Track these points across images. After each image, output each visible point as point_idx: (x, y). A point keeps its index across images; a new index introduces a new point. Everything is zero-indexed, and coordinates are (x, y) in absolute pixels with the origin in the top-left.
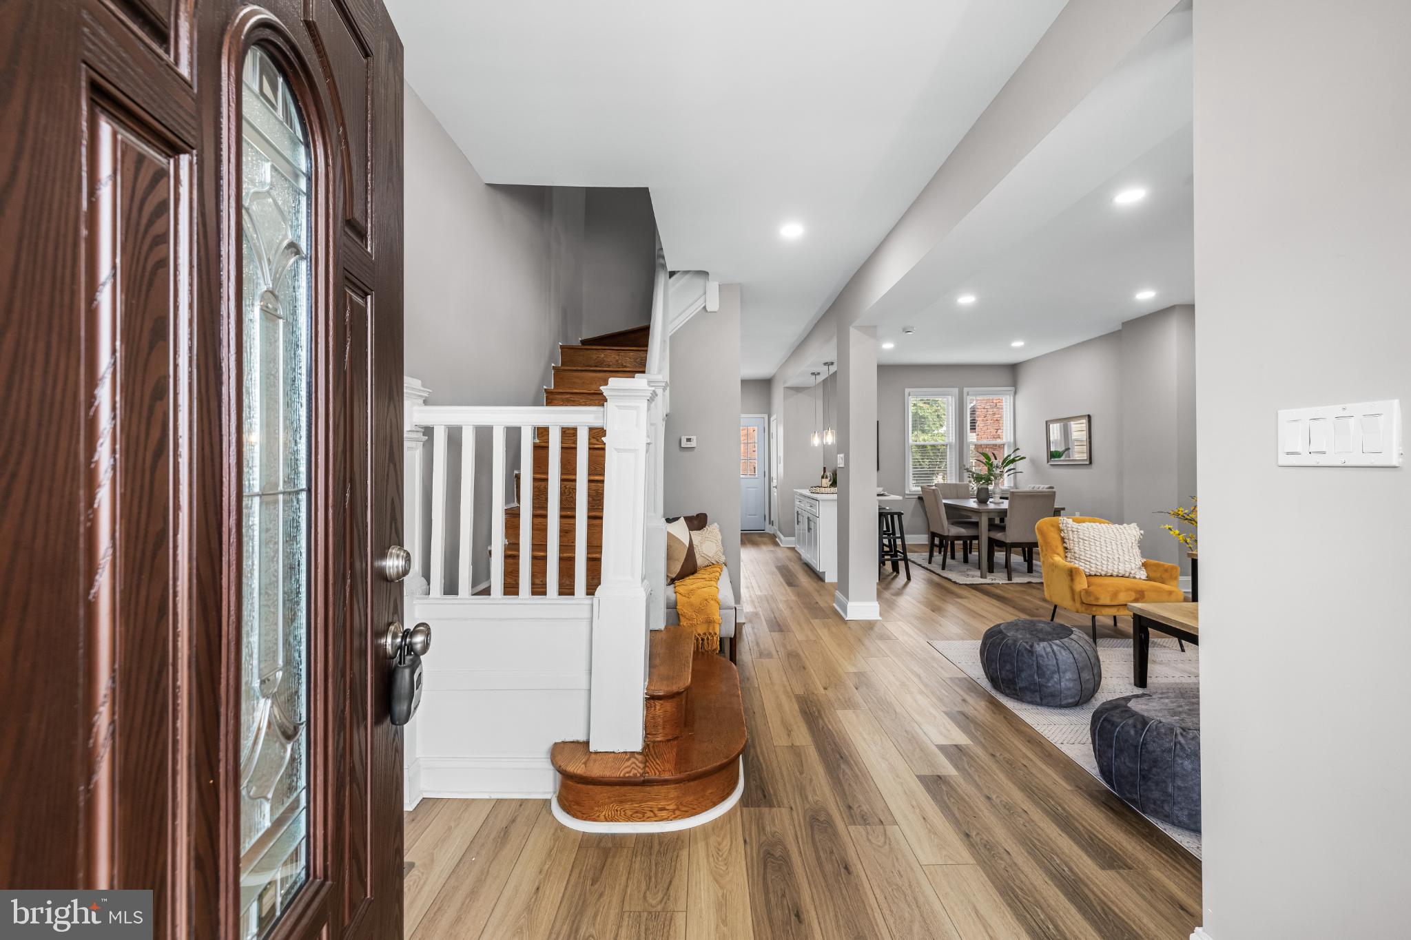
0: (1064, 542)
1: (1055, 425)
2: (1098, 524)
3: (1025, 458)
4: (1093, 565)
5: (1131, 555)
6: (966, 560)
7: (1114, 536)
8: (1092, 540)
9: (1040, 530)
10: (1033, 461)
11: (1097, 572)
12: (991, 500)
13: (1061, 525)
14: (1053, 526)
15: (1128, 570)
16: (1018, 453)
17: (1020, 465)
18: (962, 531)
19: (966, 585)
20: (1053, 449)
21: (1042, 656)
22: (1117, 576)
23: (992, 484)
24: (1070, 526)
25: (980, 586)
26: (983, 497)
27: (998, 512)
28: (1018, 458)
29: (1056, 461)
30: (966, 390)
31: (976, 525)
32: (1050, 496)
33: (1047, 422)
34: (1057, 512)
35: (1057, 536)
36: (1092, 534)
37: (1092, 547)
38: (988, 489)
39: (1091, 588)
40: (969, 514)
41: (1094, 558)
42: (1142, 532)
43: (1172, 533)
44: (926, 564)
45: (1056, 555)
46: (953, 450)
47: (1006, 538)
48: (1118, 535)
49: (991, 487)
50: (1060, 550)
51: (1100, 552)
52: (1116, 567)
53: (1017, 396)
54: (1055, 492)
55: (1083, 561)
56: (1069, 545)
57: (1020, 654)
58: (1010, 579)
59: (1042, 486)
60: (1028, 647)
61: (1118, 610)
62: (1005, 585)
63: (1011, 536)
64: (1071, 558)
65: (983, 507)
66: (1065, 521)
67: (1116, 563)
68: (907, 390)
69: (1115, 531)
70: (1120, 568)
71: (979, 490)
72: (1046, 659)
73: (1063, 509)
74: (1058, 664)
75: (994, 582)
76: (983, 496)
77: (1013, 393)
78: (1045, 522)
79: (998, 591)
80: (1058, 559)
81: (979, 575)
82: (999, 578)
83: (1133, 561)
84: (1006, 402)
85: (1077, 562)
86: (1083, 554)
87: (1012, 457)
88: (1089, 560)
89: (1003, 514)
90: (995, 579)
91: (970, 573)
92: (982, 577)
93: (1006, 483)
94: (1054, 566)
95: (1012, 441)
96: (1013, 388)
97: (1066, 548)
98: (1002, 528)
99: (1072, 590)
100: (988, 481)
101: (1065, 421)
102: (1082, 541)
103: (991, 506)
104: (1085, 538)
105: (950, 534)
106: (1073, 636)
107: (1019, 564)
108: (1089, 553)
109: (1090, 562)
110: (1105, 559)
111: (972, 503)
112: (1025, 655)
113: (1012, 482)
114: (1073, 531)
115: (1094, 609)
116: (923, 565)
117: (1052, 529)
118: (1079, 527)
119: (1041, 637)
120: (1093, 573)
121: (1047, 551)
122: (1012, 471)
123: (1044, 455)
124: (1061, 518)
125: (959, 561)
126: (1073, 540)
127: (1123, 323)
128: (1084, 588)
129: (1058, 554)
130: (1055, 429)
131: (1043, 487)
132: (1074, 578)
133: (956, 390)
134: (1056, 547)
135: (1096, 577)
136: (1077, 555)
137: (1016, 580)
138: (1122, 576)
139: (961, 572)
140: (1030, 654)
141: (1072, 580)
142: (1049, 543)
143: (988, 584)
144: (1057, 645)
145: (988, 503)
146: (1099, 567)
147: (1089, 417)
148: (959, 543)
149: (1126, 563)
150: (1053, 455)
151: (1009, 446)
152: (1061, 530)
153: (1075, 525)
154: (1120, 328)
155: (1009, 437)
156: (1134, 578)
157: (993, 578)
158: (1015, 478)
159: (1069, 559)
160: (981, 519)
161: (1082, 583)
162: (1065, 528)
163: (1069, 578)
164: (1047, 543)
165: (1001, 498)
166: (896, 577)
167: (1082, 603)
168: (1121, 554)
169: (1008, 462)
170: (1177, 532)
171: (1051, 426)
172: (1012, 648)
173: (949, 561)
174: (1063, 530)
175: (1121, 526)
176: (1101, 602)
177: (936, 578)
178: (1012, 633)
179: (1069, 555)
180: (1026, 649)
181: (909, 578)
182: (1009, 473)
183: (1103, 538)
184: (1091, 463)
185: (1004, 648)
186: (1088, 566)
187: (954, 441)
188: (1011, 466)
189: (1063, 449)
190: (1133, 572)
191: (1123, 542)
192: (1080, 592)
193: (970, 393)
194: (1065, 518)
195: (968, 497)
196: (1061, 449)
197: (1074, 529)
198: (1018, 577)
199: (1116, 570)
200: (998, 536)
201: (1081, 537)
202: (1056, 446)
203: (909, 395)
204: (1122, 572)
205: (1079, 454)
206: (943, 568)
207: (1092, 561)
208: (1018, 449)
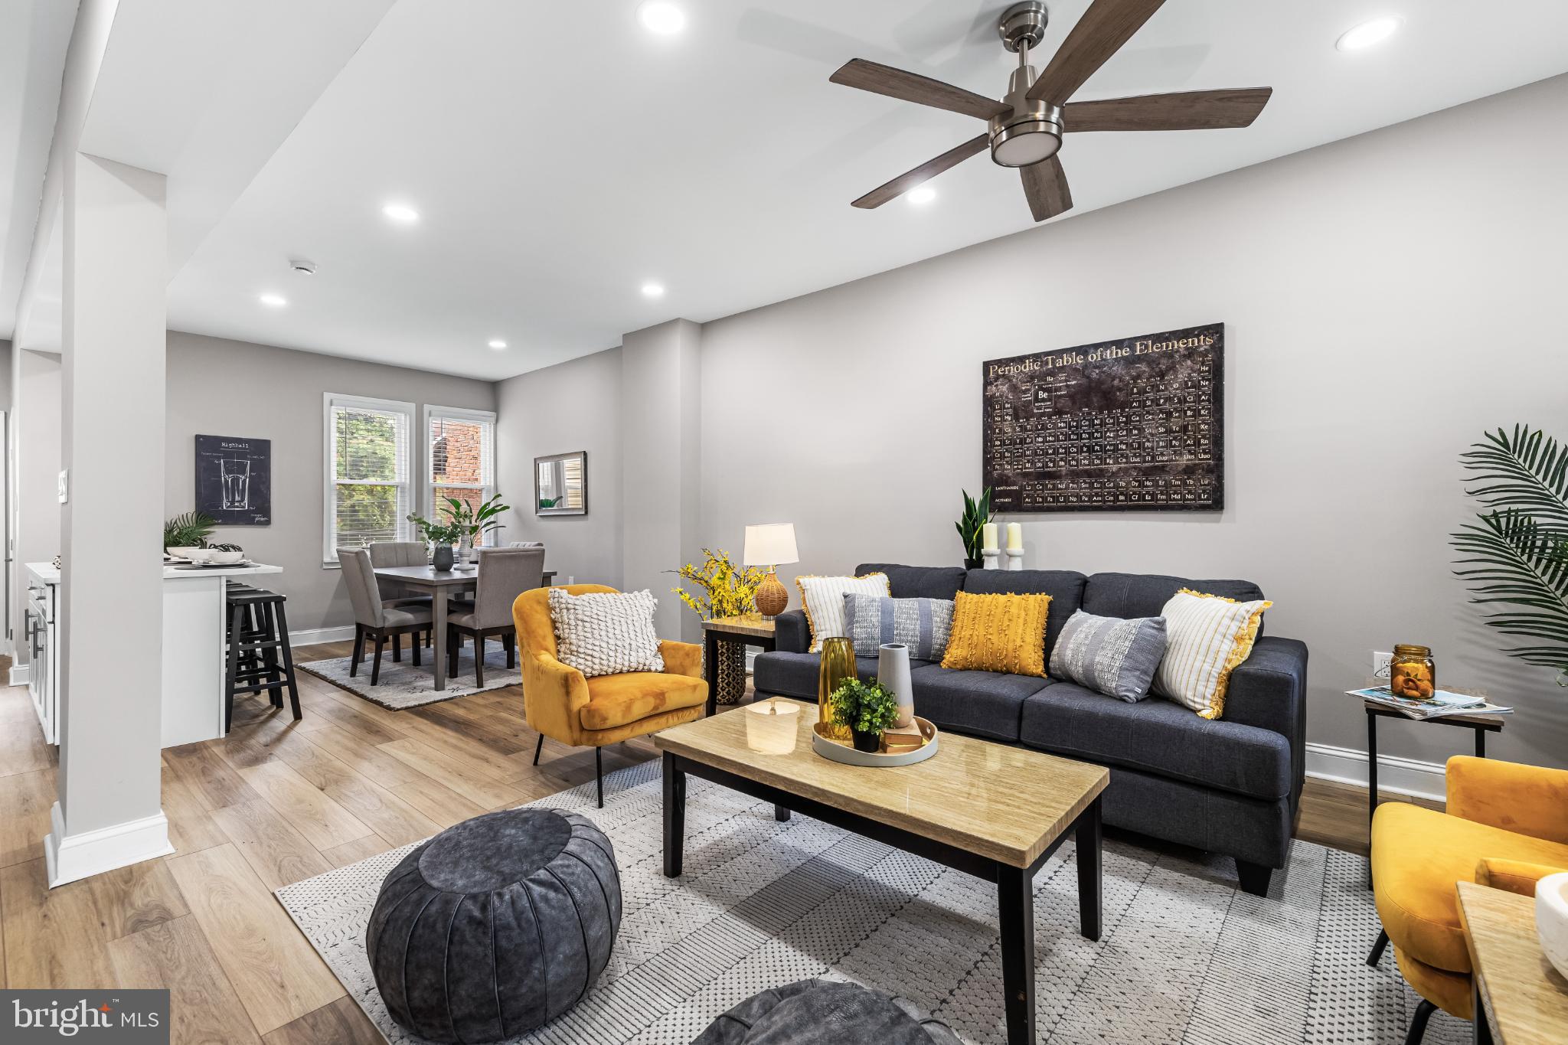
0: (556, 628)
1: (545, 464)
2: (602, 594)
3: (508, 508)
4: (597, 661)
5: (645, 637)
6: (417, 661)
7: (624, 612)
8: (596, 621)
9: (519, 611)
10: (519, 513)
11: (601, 669)
12: (455, 566)
13: (551, 601)
14: (539, 603)
15: (642, 661)
16: (500, 501)
17: (502, 517)
18: (408, 617)
19: (407, 709)
20: (542, 497)
21: (507, 927)
22: (628, 671)
23: (457, 542)
24: (563, 601)
25: (431, 706)
26: (443, 562)
27: (464, 584)
28: (499, 508)
29: (544, 512)
30: (427, 408)
31: (429, 604)
32: (538, 556)
33: (535, 459)
34: (546, 580)
35: (545, 620)
36: (595, 611)
37: (595, 632)
38: (450, 549)
39: (598, 703)
40: (419, 590)
41: (597, 649)
42: (656, 601)
43: (682, 597)
44: (345, 679)
45: (543, 652)
46: (407, 494)
47: (475, 622)
48: (627, 608)
49: (455, 548)
50: (550, 642)
51: (605, 639)
52: (626, 658)
53: (499, 425)
54: (544, 550)
55: (583, 656)
56: (564, 632)
57: (456, 938)
58: (480, 685)
59: (528, 543)
60: (477, 913)
61: (632, 730)
62: (473, 698)
63: (482, 619)
64: (565, 653)
65: (445, 578)
66: (558, 593)
67: (627, 652)
68: (327, 396)
69: (624, 602)
70: (632, 659)
71: (438, 551)
72: (516, 932)
73: (555, 574)
74: (541, 937)
75: (456, 694)
76: (443, 560)
77: (493, 419)
78: (526, 598)
79: (460, 712)
80: (547, 659)
81: (433, 686)
82: (463, 687)
83: (647, 646)
84: (485, 432)
85: (573, 658)
86: (582, 644)
87: (492, 505)
88: (590, 652)
89: (471, 585)
90: (458, 689)
91: (419, 684)
92: (437, 688)
93: (485, 541)
94: (540, 671)
95: (492, 484)
96: (493, 414)
97: (558, 637)
98: (469, 607)
99: (568, 708)
100: (452, 537)
101: (557, 459)
102: (580, 623)
103: (457, 575)
104: (586, 619)
105: (387, 625)
106: (572, 846)
107: (497, 656)
108: (590, 641)
109: (592, 656)
110: (613, 648)
111: (428, 573)
112: (468, 936)
113: (492, 540)
114: (568, 609)
115: (600, 736)
116: (339, 682)
117: (539, 608)
118: (577, 602)
119: (507, 870)
120: (596, 673)
121: (529, 645)
122: (492, 525)
123: (532, 505)
124: (551, 589)
125: (405, 665)
126: (568, 624)
127: (624, 336)
128: (584, 703)
129: (547, 650)
130: (546, 468)
131: (530, 545)
132: (571, 689)
133: (412, 406)
134: (544, 638)
135: (602, 679)
136: (574, 648)
137: (491, 684)
138: (635, 671)
139: (403, 684)
140: (480, 930)
141: (568, 693)
142: (533, 632)
143: (445, 700)
144: (540, 883)
145: (452, 570)
146: (605, 662)
147: (585, 454)
148: (406, 639)
149: (640, 650)
150: (543, 504)
151: (488, 491)
152: (551, 609)
153: (572, 599)
154: (620, 343)
155: (488, 480)
156: (649, 671)
157: (455, 686)
158: (496, 534)
159: (562, 655)
160: (435, 596)
161: (582, 697)
162: (557, 605)
163: (563, 690)
164: (530, 632)
165: (471, 563)
166: (273, 716)
167: (582, 729)
168: (633, 637)
169: (485, 513)
170: (688, 596)
171: (541, 465)
172: (439, 926)
173: (387, 665)
174: (554, 609)
175: (632, 595)
176: (609, 723)
177: (355, 705)
178: (442, 876)
179: (563, 648)
180: (471, 919)
181: (298, 716)
182: (486, 529)
183: (609, 616)
184: (586, 513)
185: (420, 931)
186: (590, 663)
187: (408, 481)
188: (492, 518)
189: (555, 498)
190: (647, 663)
191: (635, 619)
192: (579, 711)
193: (433, 413)
194: (557, 589)
195: (421, 564)
196: (552, 498)
197: (570, 606)
198: (493, 678)
199: (626, 663)
200: (465, 620)
201: (580, 617)
202: (546, 494)
203: (331, 404)
204: (634, 665)
205: (573, 501)
206: (374, 683)
207: (595, 654)
208: (500, 495)
